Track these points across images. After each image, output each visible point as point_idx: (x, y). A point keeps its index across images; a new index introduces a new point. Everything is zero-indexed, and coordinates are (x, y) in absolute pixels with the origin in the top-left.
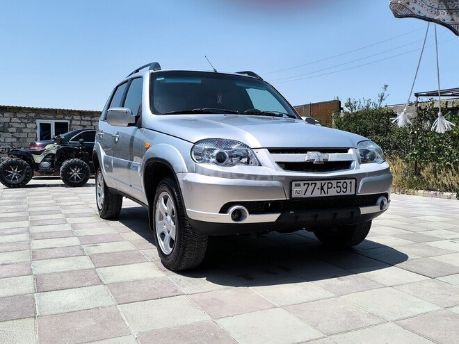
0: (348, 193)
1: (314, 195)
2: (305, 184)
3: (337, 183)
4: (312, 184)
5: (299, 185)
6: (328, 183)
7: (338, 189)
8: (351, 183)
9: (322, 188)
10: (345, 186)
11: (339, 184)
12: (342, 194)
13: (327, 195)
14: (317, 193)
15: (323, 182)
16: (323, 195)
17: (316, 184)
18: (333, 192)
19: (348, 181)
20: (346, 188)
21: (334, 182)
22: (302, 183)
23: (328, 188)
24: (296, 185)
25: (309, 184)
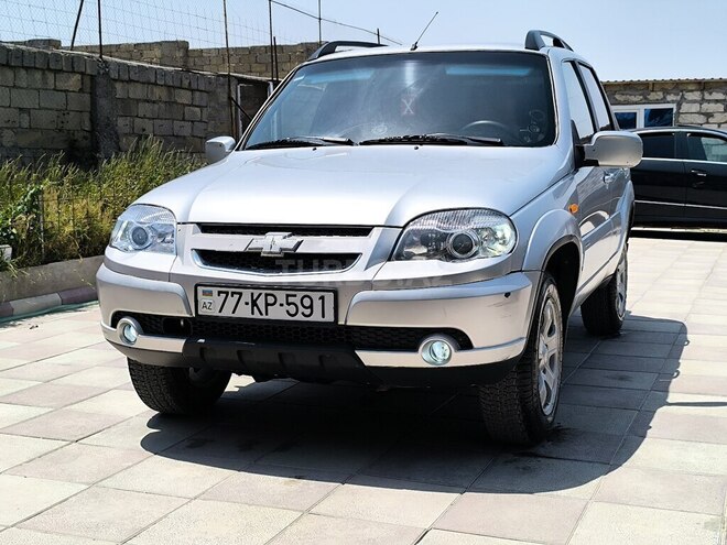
0: (316, 317)
1: (238, 314)
2: (219, 293)
3: (288, 296)
4: (233, 294)
5: (210, 294)
6: (267, 295)
7: (292, 309)
8: (322, 298)
9: (254, 303)
10: (307, 302)
11: (291, 299)
12: (300, 317)
13: (264, 317)
14: (244, 312)
15: (256, 293)
16: (257, 315)
17: (241, 294)
18: (278, 313)
19: (316, 296)
20: (311, 307)
21: (281, 296)
22: (215, 290)
23: (267, 305)
24: (204, 293)
25: (227, 293)
